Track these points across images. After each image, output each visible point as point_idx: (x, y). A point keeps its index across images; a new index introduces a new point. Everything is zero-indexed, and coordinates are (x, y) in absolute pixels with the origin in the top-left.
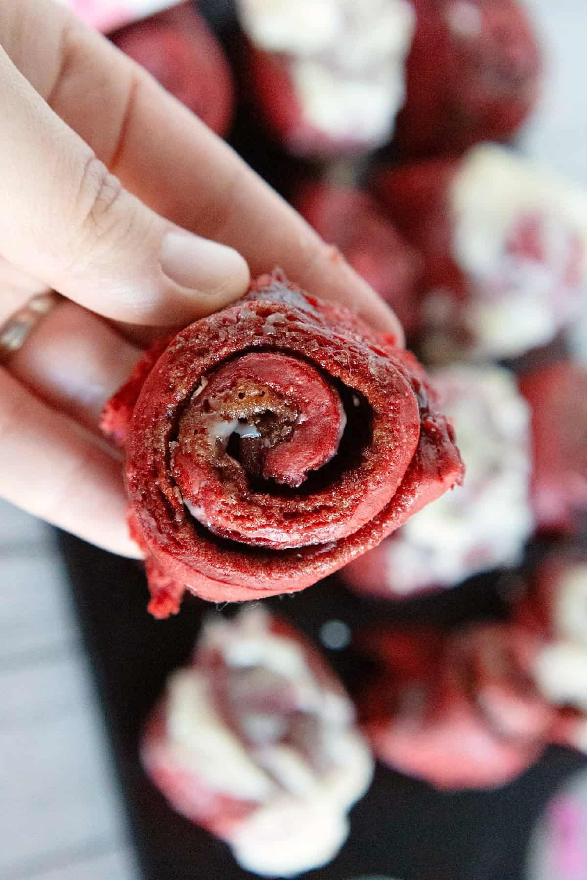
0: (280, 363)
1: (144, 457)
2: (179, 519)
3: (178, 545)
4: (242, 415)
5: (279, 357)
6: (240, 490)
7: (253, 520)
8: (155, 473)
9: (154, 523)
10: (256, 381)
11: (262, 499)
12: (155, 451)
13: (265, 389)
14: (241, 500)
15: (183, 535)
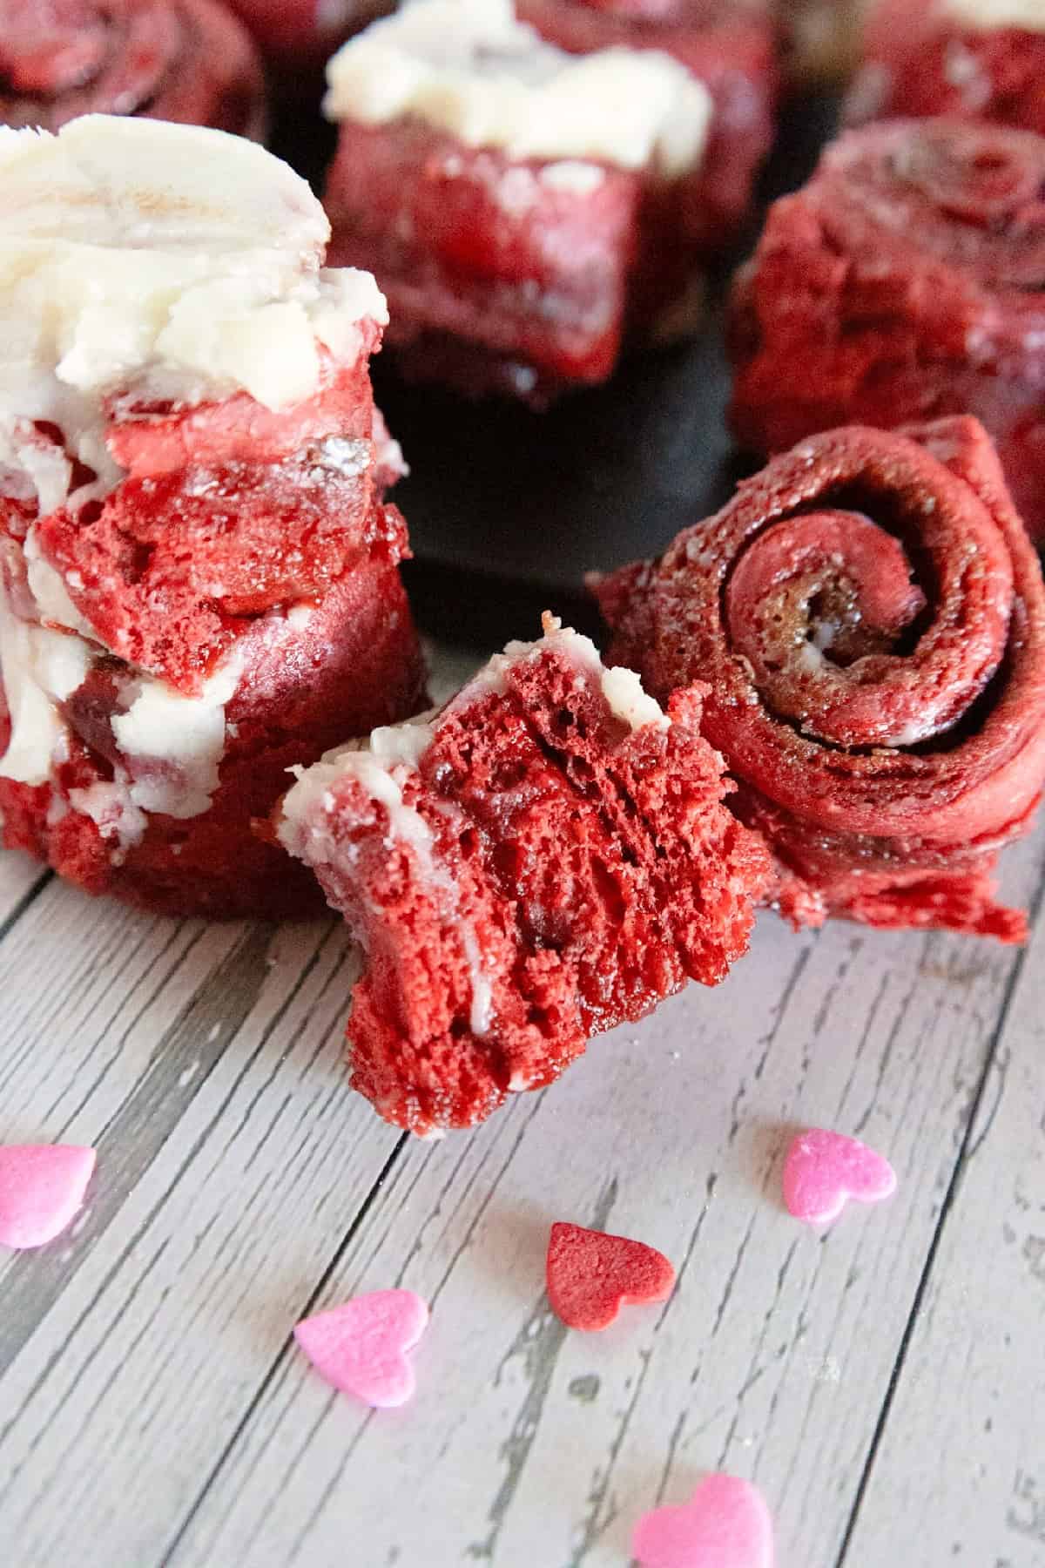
0: (753, 560)
1: (814, 779)
2: (918, 764)
3: (955, 779)
4: (803, 631)
5: (748, 556)
6: (902, 666)
7: (950, 665)
8: (842, 773)
9: (911, 800)
10: (766, 594)
11: (926, 644)
12: (814, 761)
13: (782, 587)
14: (917, 667)
15: (943, 765)
